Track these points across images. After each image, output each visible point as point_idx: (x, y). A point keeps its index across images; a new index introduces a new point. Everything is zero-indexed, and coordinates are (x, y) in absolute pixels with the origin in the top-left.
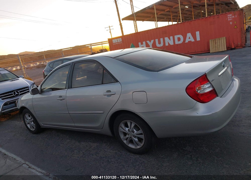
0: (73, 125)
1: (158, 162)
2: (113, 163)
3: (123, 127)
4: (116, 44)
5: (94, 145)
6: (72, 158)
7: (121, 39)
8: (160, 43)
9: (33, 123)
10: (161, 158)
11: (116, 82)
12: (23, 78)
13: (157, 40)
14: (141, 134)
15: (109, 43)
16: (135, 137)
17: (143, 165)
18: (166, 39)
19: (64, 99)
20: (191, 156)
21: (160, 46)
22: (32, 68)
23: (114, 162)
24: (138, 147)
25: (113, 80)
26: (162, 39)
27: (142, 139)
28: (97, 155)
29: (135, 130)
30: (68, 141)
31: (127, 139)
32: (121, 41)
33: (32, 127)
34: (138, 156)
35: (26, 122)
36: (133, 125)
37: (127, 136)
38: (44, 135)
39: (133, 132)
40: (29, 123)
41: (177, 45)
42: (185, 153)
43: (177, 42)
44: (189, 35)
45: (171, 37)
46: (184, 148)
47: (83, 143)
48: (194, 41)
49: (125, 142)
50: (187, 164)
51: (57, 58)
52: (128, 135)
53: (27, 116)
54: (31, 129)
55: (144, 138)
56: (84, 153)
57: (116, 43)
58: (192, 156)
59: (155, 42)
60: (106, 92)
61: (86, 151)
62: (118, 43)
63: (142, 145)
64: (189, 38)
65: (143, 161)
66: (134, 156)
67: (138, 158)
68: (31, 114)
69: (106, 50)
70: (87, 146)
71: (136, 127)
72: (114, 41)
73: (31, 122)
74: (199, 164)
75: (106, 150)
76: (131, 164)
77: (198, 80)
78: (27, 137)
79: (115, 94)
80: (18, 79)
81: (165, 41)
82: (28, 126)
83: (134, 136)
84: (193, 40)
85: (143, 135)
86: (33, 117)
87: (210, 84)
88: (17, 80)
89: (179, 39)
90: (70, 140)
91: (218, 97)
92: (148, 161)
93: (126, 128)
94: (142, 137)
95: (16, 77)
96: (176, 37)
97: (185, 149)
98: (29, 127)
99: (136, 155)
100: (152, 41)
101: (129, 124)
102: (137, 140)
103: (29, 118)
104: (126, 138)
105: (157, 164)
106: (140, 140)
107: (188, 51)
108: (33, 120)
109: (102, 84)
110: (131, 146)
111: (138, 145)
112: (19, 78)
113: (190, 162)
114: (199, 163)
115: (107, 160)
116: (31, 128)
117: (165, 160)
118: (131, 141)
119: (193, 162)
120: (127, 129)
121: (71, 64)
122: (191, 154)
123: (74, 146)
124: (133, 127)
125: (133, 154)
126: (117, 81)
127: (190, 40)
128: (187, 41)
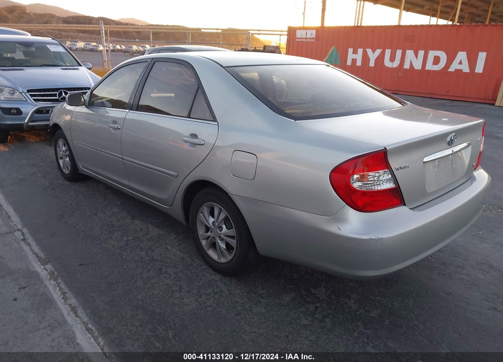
0: (126, 183)
1: (247, 300)
2: (165, 277)
3: (206, 214)
4: (303, 40)
5: (155, 232)
6: (104, 244)
7: (314, 32)
8: (392, 59)
9: (68, 159)
10: (257, 294)
11: (212, 119)
12: (90, 69)
13: (388, 52)
14: (233, 237)
15: (287, 35)
16: (222, 240)
17: (216, 296)
18: (410, 53)
19: (119, 129)
20: (316, 308)
21: (391, 67)
22: (134, 53)
23: (170, 275)
24: (223, 260)
25: (208, 115)
26: (399, 53)
27: (233, 249)
28: (149, 252)
29: (224, 227)
30: (116, 210)
31: (208, 238)
32: (314, 37)
33: (66, 167)
34: (217, 277)
35: (58, 155)
36: (222, 216)
37: (209, 233)
38: (81, 187)
39: (221, 228)
40: (61, 158)
41: (429, 71)
42: (308, 299)
43: (430, 66)
44: (462, 56)
45: (421, 53)
46: (312, 289)
47: (137, 222)
48: (469, 71)
49: (204, 243)
50: (298, 321)
51: (173, 44)
52: (211, 232)
53: (61, 142)
54: (64, 170)
55: (235, 247)
56: (128, 241)
57: (301, 38)
58: (319, 309)
59: (382, 55)
60: (188, 135)
61: (134, 239)
62: (306, 38)
63: (230, 258)
64: (460, 63)
65: (222, 290)
66: (212, 275)
67: (216, 281)
68: (67, 143)
69: (275, 50)
70: (141, 230)
71: (226, 220)
72: (299, 34)
73: (65, 156)
74: (321, 330)
75: (169, 248)
76: (196, 289)
77: (362, 159)
78: (53, 184)
79: (203, 145)
80: (77, 69)
81: (406, 58)
82: (61, 162)
83: (220, 237)
84: (466, 68)
85: (235, 240)
86: (69, 149)
87: (391, 174)
88: (74, 69)
89: (437, 60)
90: (119, 210)
91: (404, 207)
92: (230, 294)
93: (211, 218)
94: (233, 242)
95: (76, 64)
96: (432, 54)
97: (314, 292)
98: (62, 165)
99: (215, 274)
100: (378, 52)
101: (216, 212)
102: (225, 247)
103: (64, 149)
104: (206, 237)
105: (242, 304)
106: (229, 247)
107: (448, 92)
108: (69, 154)
109: (189, 117)
110: (212, 254)
111: (223, 255)
112: (79, 67)
113: (307, 319)
114: (323, 328)
115: (159, 267)
116: (64, 168)
117: (263, 301)
118: (214, 245)
119: (313, 321)
120: (211, 220)
121: (149, 62)
122: (319, 305)
123: (119, 223)
124: (223, 220)
125: (211, 271)
126: (215, 120)
127: (459, 67)
128: (452, 69)
